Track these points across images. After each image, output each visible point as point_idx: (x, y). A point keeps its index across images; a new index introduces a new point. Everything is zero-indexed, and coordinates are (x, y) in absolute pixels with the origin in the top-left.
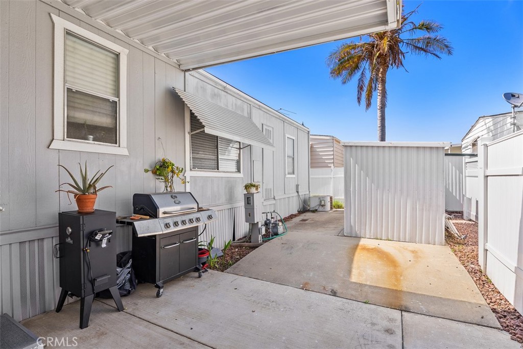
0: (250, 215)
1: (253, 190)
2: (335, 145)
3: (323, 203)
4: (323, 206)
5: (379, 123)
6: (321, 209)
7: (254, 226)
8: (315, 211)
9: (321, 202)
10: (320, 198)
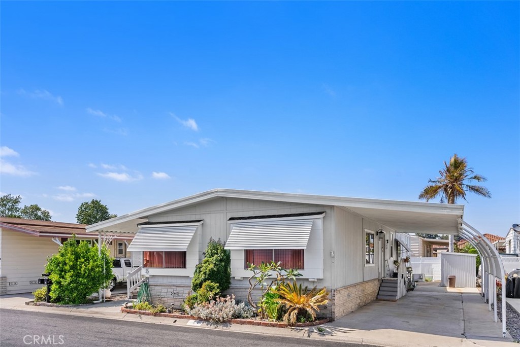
2: (420, 242)
3: (421, 277)
4: (421, 279)
6: (420, 280)
8: (417, 281)
10: (419, 274)
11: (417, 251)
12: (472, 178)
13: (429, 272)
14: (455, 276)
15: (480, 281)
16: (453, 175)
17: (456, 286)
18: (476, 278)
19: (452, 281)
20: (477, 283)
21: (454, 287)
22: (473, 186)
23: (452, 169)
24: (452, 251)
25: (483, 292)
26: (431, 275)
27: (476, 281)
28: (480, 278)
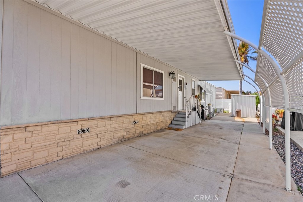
0: (209, 111)
1: (210, 105)
2: (223, 91)
3: (221, 110)
4: (221, 111)
5: (240, 84)
6: (220, 112)
7: (210, 113)
8: (218, 113)
9: (220, 110)
10: (220, 109)
11: (221, 96)
12: (253, 52)
13: (227, 107)
14: (241, 110)
15: (258, 113)
16: (242, 51)
17: (241, 117)
18: (256, 111)
19: (238, 113)
20: (256, 114)
21: (240, 117)
22: (254, 57)
23: (241, 48)
24: (241, 94)
25: (261, 121)
26: (228, 110)
27: (255, 113)
28: (258, 111)
